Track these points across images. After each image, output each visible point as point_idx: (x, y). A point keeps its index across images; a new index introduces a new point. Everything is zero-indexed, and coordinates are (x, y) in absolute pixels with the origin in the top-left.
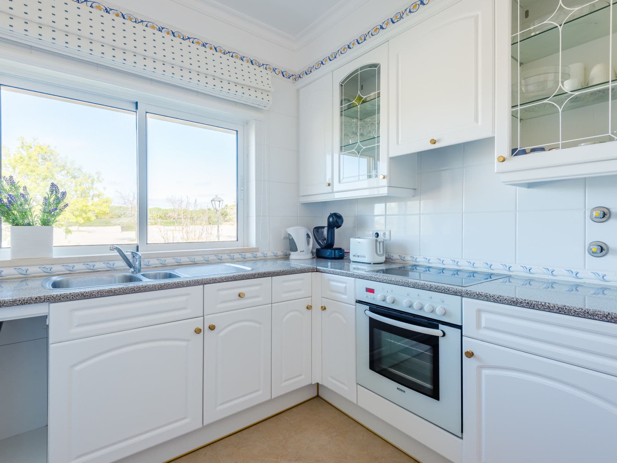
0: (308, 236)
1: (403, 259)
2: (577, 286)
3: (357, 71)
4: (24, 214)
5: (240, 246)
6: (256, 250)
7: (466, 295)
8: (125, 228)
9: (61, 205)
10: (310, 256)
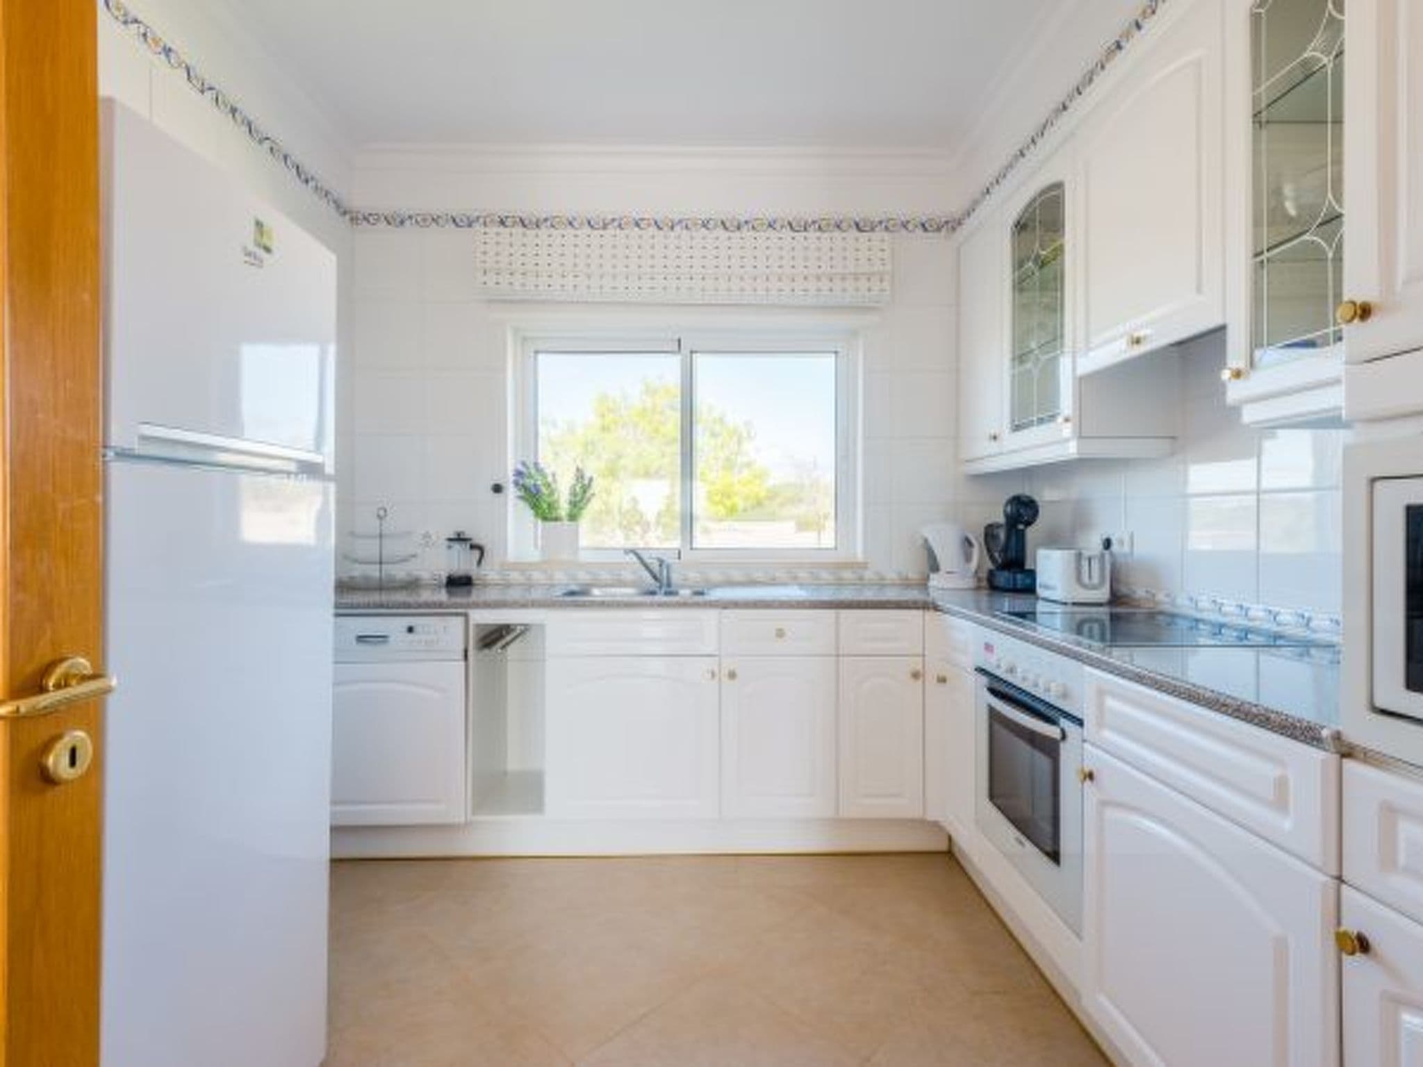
0: (968, 542)
3: (1034, 200)
4: (551, 506)
5: (841, 557)
6: (864, 566)
8: (802, 526)
9: (588, 495)
10: (970, 582)
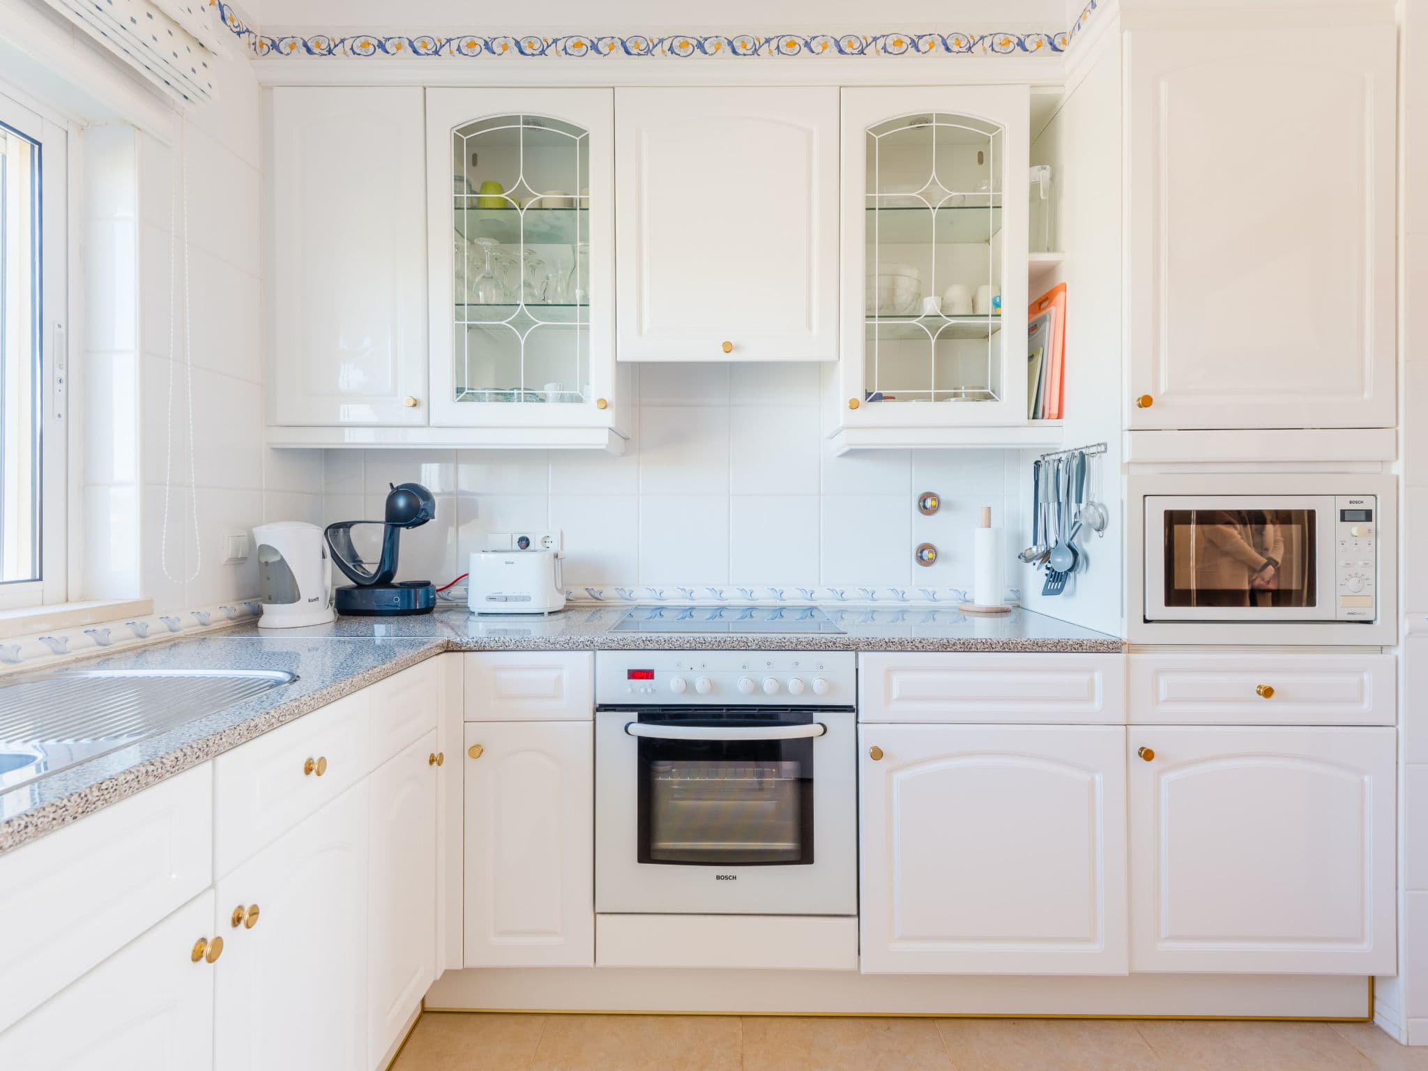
1: (598, 596)
2: (903, 612)
6: (142, 608)
7: (866, 647)
